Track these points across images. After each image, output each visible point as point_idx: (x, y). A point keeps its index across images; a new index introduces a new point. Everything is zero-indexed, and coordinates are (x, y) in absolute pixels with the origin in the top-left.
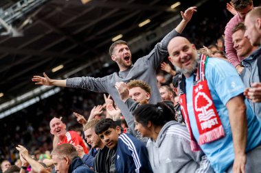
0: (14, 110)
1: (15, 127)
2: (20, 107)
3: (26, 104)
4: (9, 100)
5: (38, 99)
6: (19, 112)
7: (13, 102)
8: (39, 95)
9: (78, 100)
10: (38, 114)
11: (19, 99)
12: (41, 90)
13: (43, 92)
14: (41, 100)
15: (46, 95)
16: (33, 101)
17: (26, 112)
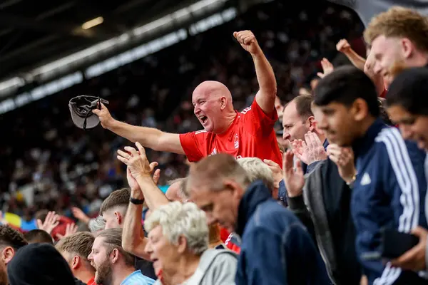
0: (126, 58)
1: (128, 97)
2: (140, 52)
3: (155, 46)
4: (116, 33)
5: (182, 34)
6: (138, 63)
7: (124, 39)
8: (186, 25)
9: (276, 40)
10: (183, 69)
11: (139, 31)
12: (191, 14)
13: (195, 19)
14: (190, 37)
15: (203, 26)
16: (171, 39)
17: (154, 64)
